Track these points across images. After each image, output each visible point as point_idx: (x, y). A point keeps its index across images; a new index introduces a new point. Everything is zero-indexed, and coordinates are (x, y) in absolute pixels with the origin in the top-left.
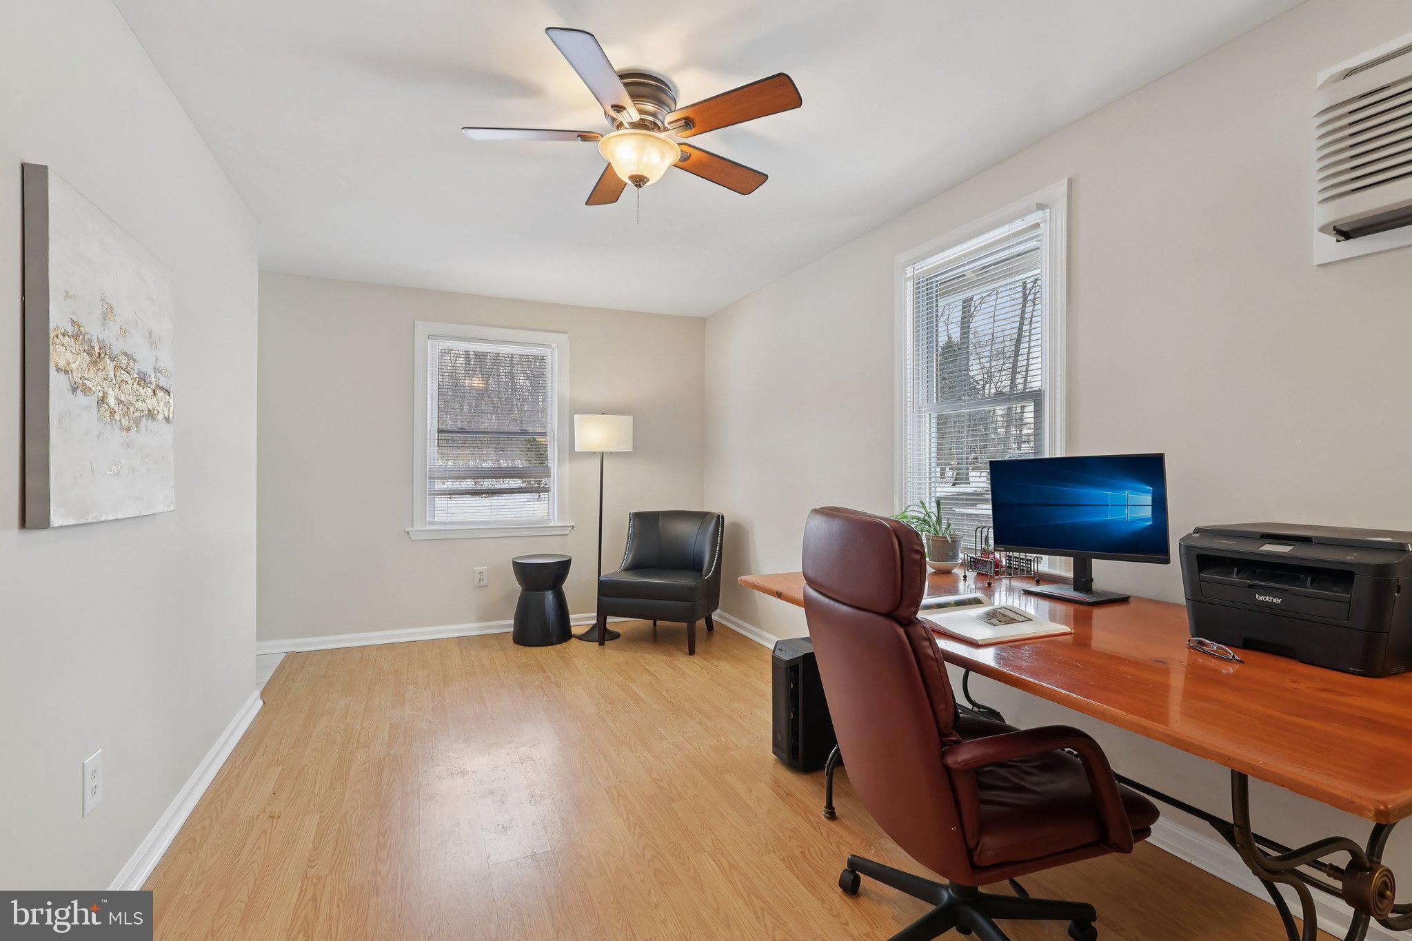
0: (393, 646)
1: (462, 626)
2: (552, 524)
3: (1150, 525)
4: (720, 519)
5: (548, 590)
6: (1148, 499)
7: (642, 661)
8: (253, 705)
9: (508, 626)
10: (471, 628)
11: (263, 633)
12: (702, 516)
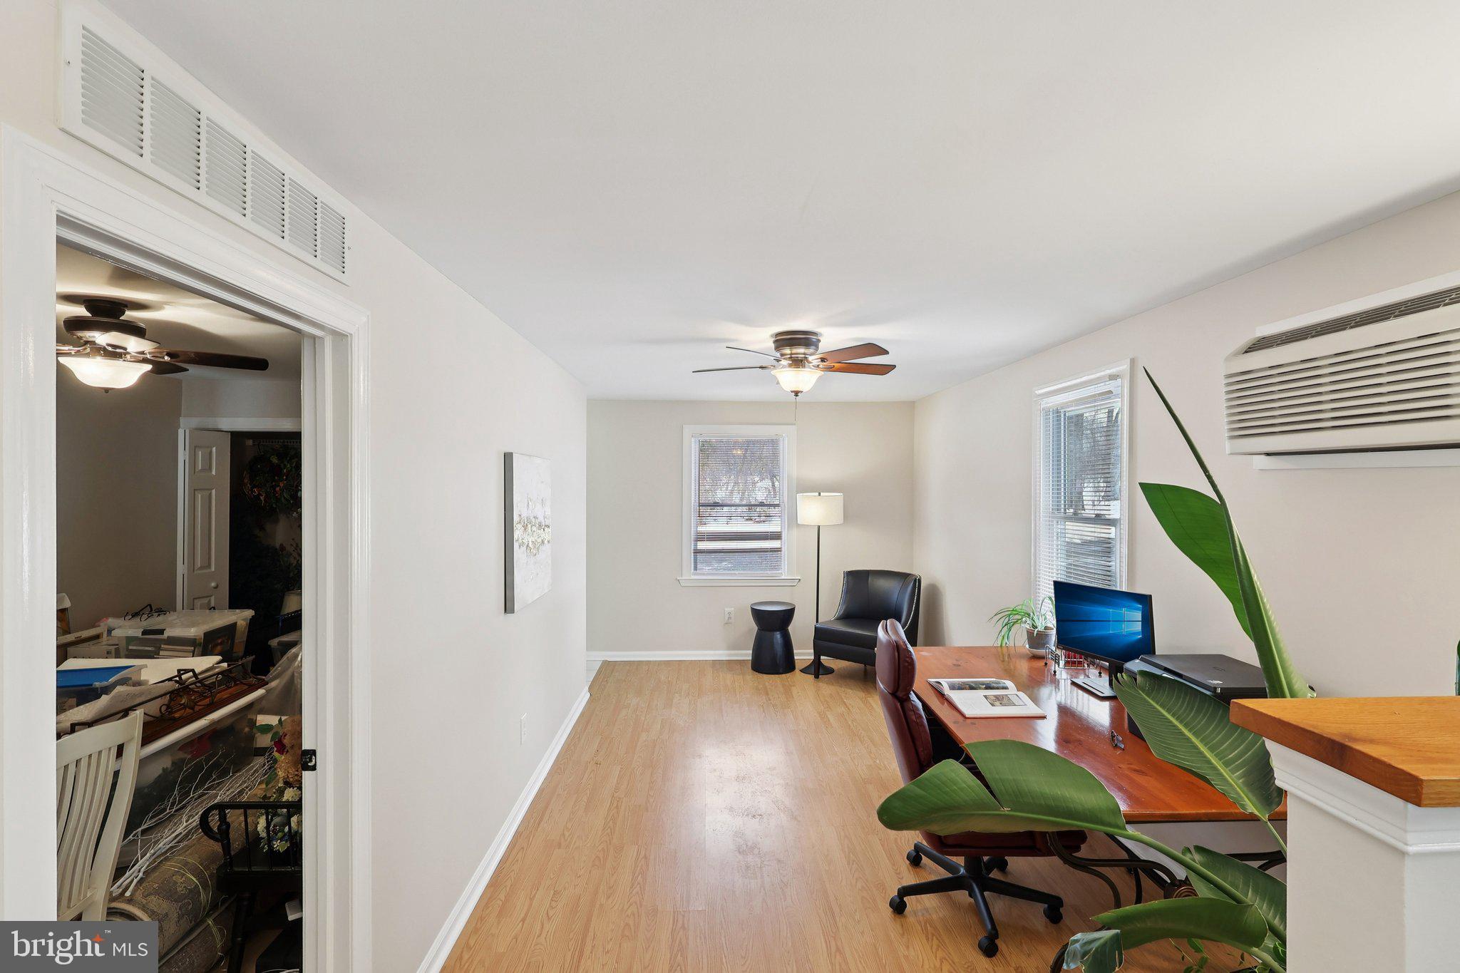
0: (668, 663)
1: (717, 652)
2: (783, 577)
3: (1140, 639)
4: (917, 582)
5: (777, 630)
6: (1138, 615)
7: (843, 695)
8: (585, 696)
9: (746, 655)
10: (722, 655)
11: (591, 646)
12: (904, 576)
